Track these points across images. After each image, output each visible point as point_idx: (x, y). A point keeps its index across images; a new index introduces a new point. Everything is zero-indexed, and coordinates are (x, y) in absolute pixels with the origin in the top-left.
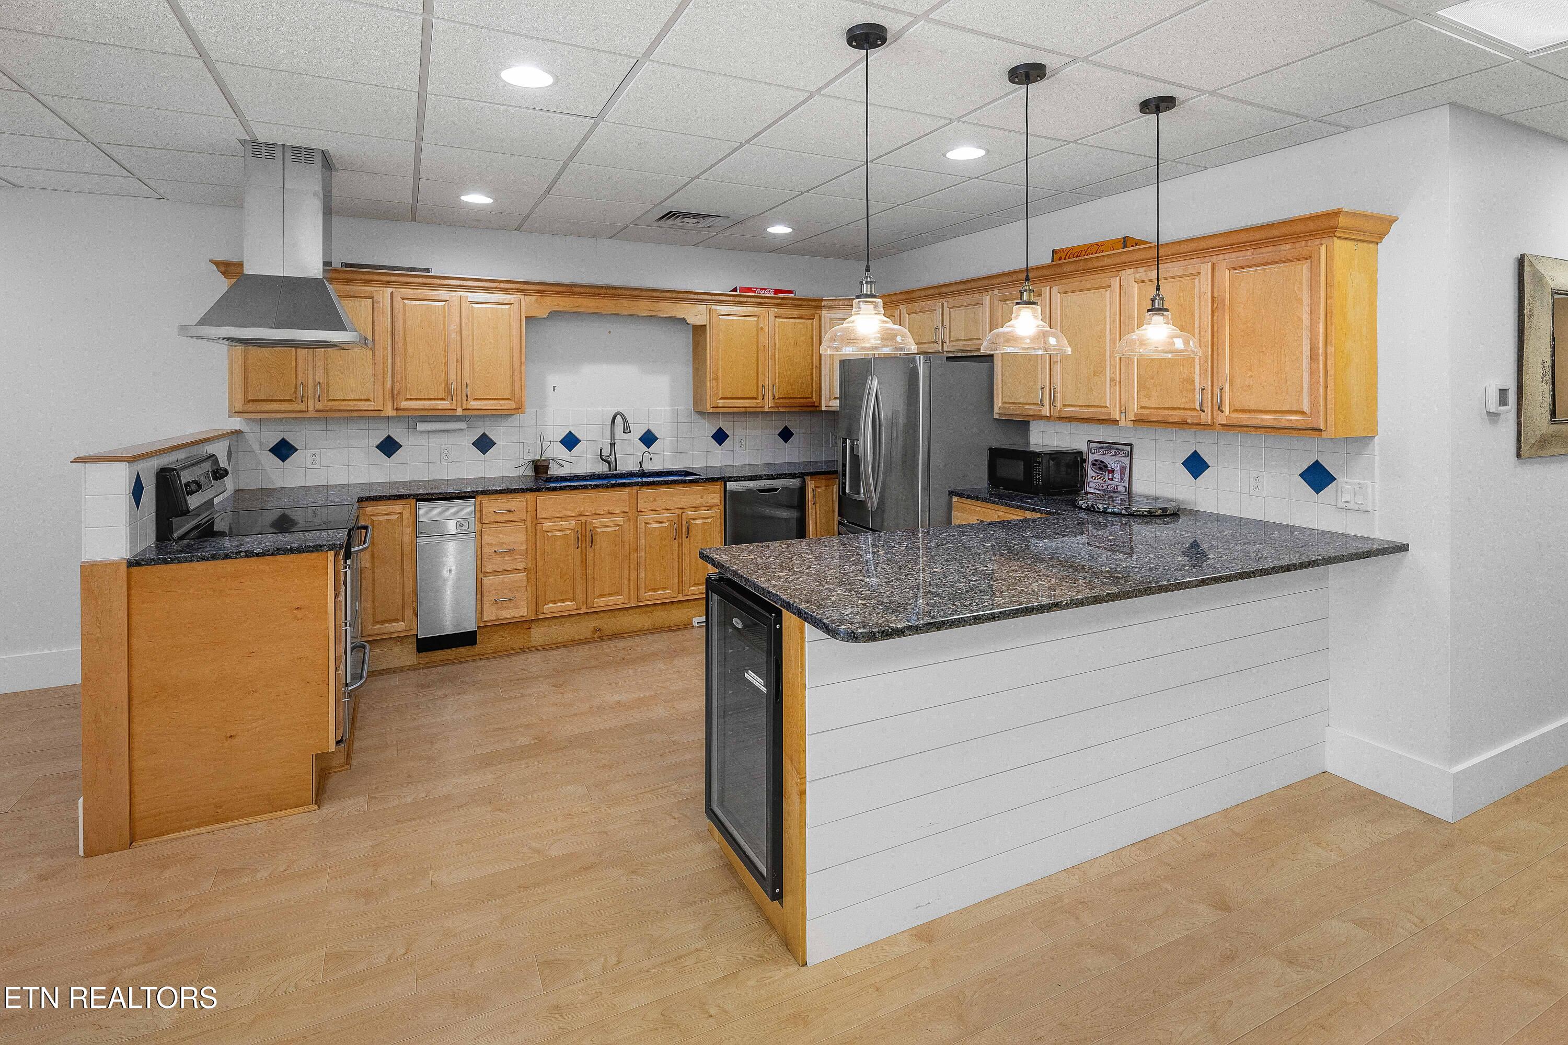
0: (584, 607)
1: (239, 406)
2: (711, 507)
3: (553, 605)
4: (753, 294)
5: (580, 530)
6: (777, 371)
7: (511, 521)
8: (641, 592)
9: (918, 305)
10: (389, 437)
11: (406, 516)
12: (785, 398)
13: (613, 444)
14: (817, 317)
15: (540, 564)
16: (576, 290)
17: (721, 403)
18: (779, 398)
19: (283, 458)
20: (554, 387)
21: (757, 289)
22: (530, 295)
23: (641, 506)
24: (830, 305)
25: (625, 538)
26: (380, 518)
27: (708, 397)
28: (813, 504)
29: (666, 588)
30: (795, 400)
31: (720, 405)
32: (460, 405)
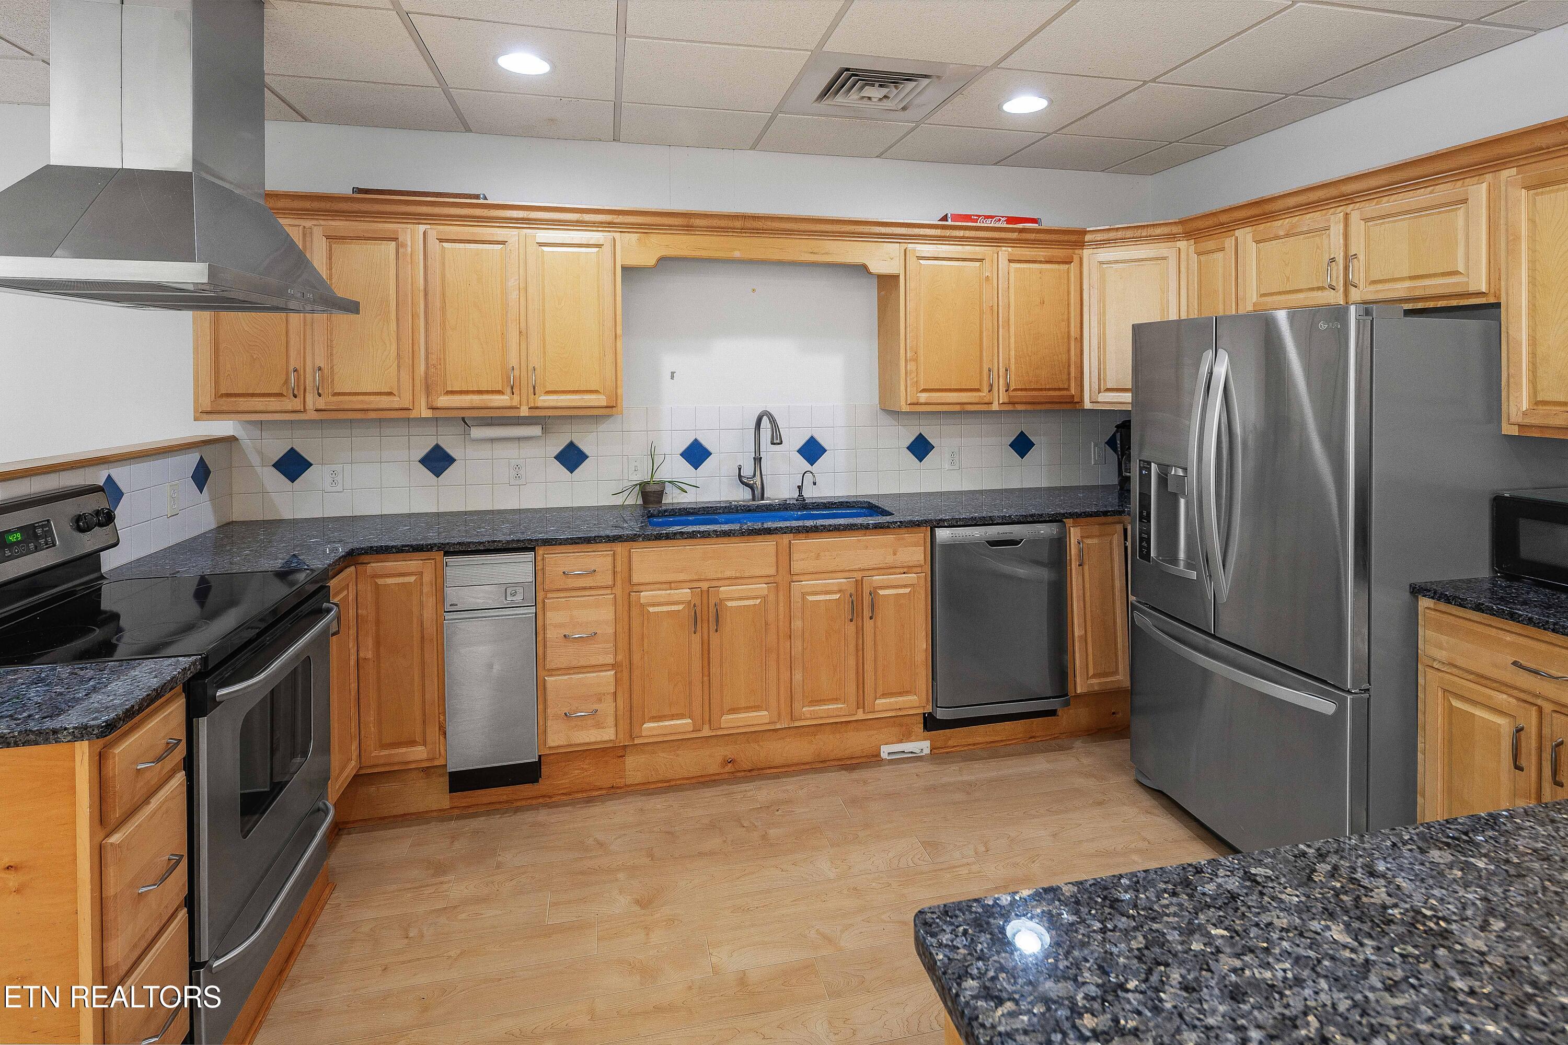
0: (706, 727)
1: (207, 404)
2: (908, 569)
3: (655, 724)
4: (974, 224)
5: (698, 603)
6: (1012, 346)
7: (591, 588)
8: (797, 705)
9: (1280, 226)
10: (437, 448)
11: (428, 577)
12: (1026, 390)
13: (758, 460)
14: (1076, 259)
15: (636, 658)
16: (698, 222)
17: (923, 397)
18: (1015, 390)
19: (292, 477)
20: (673, 373)
21: (979, 216)
22: (629, 232)
23: (797, 567)
24: (1099, 239)
25: (771, 617)
26: (390, 581)
27: (902, 388)
28: (1079, 565)
29: (836, 699)
30: (1041, 393)
31: (922, 400)
32: (524, 401)
